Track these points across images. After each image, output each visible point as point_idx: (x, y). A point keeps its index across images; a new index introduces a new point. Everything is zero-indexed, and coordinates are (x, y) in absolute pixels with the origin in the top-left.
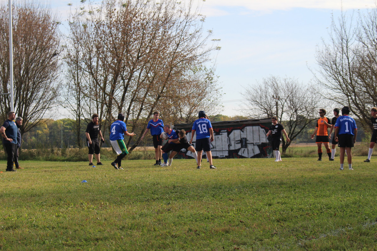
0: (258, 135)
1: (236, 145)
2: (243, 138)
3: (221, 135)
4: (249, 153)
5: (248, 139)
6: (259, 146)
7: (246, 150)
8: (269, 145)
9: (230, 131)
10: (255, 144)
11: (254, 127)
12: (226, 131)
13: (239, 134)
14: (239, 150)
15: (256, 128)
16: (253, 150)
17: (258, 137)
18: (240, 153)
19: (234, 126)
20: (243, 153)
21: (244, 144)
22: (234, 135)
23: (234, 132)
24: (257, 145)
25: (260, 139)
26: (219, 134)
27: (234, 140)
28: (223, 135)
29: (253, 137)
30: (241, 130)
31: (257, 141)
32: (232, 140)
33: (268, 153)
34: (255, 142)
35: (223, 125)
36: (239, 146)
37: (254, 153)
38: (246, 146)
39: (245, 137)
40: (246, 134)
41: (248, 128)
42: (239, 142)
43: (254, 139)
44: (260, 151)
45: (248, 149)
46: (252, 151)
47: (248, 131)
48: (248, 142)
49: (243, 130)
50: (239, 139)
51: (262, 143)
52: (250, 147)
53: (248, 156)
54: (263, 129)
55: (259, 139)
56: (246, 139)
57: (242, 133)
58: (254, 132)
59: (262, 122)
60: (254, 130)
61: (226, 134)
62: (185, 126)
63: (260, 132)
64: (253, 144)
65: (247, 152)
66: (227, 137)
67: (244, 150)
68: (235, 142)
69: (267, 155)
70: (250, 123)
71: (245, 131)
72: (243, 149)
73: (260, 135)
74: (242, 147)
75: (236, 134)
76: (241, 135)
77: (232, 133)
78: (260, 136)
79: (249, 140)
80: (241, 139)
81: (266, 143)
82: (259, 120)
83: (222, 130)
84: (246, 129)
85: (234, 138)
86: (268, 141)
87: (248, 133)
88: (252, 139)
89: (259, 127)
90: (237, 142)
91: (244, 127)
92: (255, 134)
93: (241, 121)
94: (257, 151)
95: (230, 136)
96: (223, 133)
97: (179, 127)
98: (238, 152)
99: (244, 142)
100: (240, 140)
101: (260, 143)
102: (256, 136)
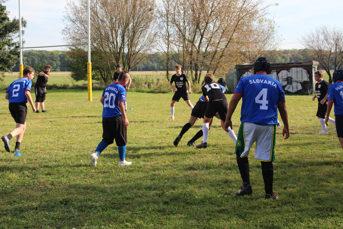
0: (301, 75)
1: (283, 82)
2: (289, 77)
3: (272, 74)
4: (293, 88)
5: (292, 78)
6: (301, 83)
7: (291, 86)
8: (309, 83)
9: (278, 71)
10: (298, 82)
11: (298, 68)
12: (276, 71)
13: (286, 73)
14: (285, 86)
15: (300, 69)
16: (297, 86)
17: (301, 76)
18: (286, 89)
19: (282, 67)
20: (289, 89)
21: (289, 82)
22: (282, 74)
23: (282, 72)
24: (300, 83)
25: (303, 77)
26: (270, 73)
27: (282, 78)
28: (273, 74)
29: (297, 76)
30: (288, 70)
31: (300, 79)
32: (280, 78)
33: (309, 89)
34: (298, 80)
35: (273, 66)
36: (285, 83)
37: (297, 88)
38: (291, 84)
39: (291, 76)
40: (292, 74)
41: (294, 69)
42: (286, 80)
43: (298, 77)
44: (302, 88)
45: (293, 86)
46: (296, 88)
47: (293, 71)
48: (293, 80)
49: (289, 70)
50: (286, 77)
51: (304, 81)
52: (294, 84)
53: (293, 91)
54: (305, 70)
55: (301, 78)
56: (291, 78)
57: (288, 73)
58: (298, 72)
59: (304, 65)
60: (298, 70)
61: (276, 73)
62: (244, 67)
63: (303, 72)
64: (296, 82)
65: (292, 88)
66: (276, 76)
67: (290, 86)
68: (282, 80)
69: (308, 91)
70: (295, 65)
71: (291, 72)
72: (288, 86)
73: (303, 74)
74: (288, 84)
75: (284, 74)
76: (287, 74)
77: (281, 73)
78: (303, 76)
79: (294, 78)
80: (288, 77)
81: (307, 81)
82: (302, 63)
83: (272, 70)
84: (292, 69)
85: (282, 77)
86: (308, 80)
87: (293, 73)
88: (296, 78)
89: (302, 69)
90: (284, 80)
91: (290, 69)
92: (299, 74)
93: (288, 64)
94: (300, 87)
95: (279, 75)
96: (274, 73)
97: (239, 67)
98: (285, 88)
99: (289, 80)
100: (286, 79)
101: (303, 81)
102: (300, 75)
